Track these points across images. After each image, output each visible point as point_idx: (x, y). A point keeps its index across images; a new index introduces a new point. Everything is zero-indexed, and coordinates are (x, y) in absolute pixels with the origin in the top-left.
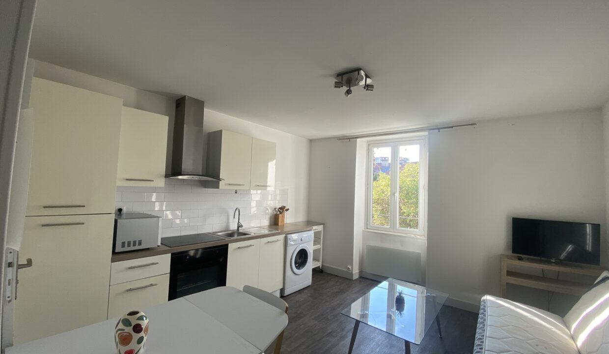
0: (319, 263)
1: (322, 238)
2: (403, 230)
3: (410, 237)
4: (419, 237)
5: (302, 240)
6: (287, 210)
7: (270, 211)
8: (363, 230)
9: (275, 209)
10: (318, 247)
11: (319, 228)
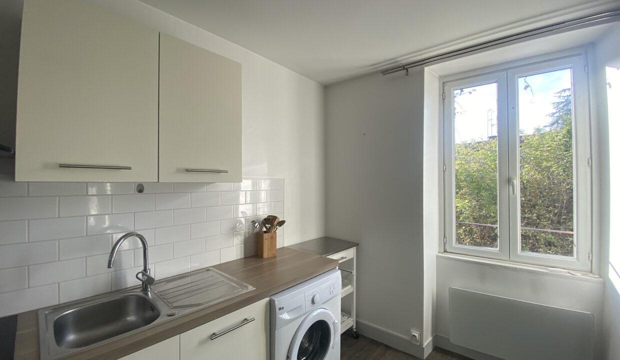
0: (351, 319)
1: (354, 272)
2: (533, 258)
3: (558, 276)
4: (579, 275)
5: (313, 302)
6: (281, 223)
7: (244, 228)
8: (437, 257)
9: (254, 222)
10: (350, 289)
11: (349, 254)
